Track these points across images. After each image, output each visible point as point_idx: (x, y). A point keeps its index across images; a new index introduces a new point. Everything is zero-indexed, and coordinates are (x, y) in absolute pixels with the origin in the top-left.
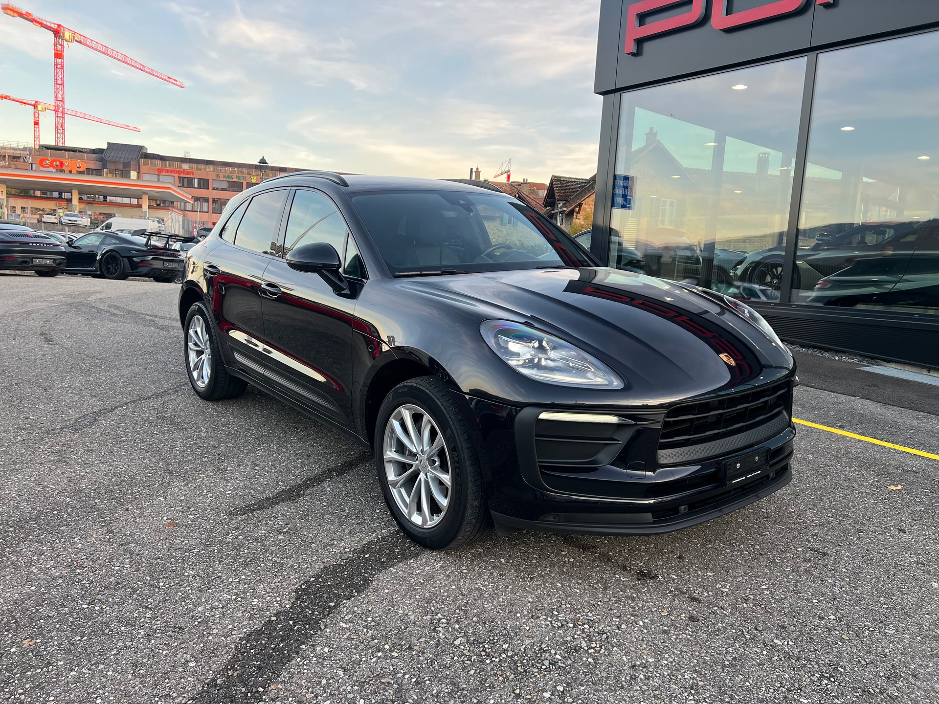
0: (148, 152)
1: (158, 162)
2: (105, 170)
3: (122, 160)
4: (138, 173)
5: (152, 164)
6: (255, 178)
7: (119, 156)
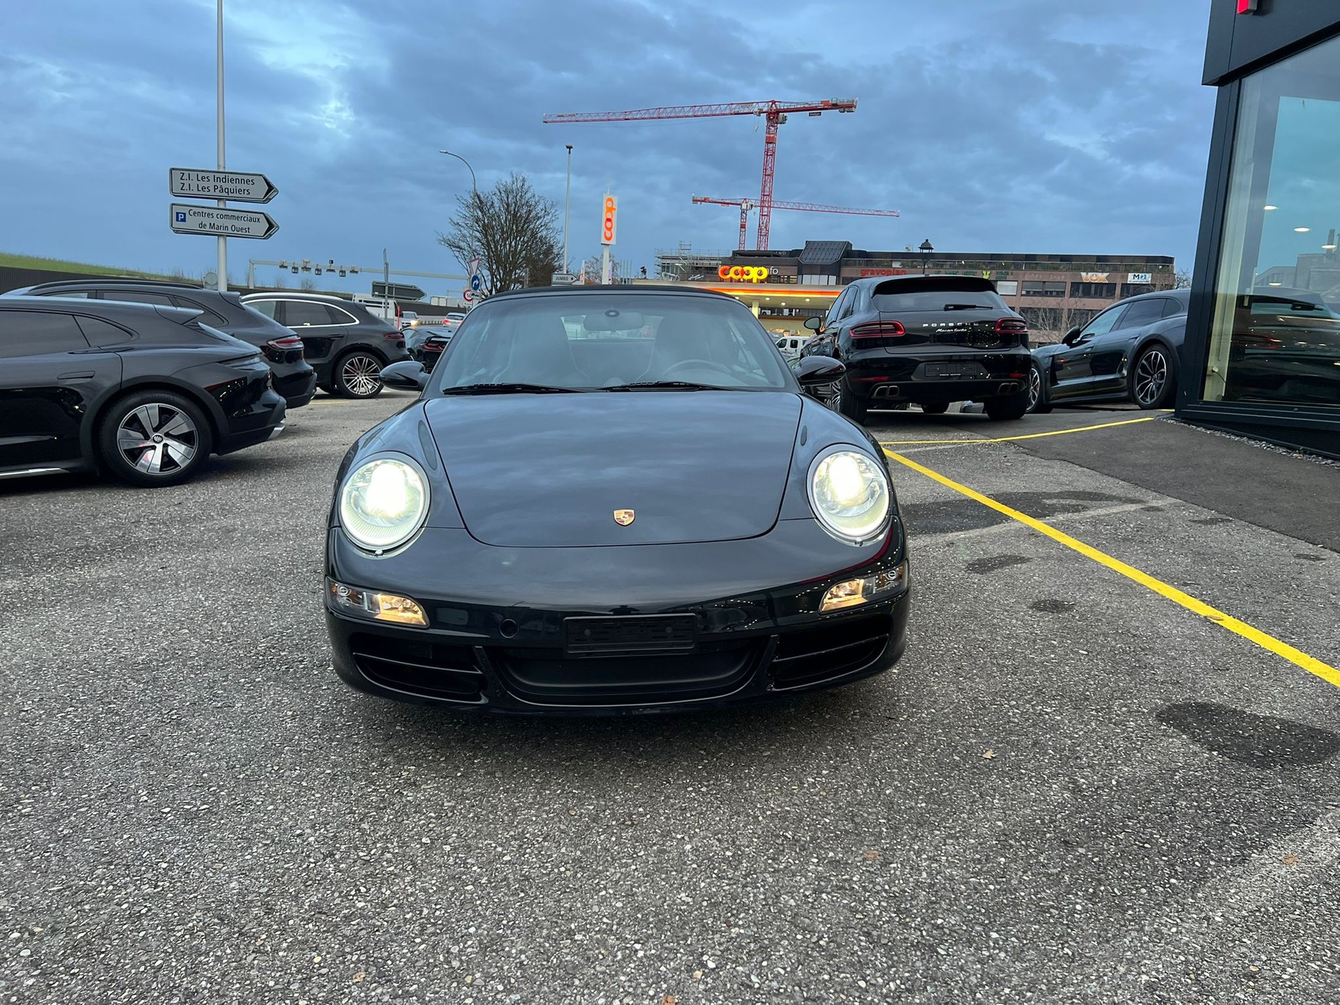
0: (854, 249)
1: (862, 261)
3: (820, 262)
4: (838, 277)
5: (855, 265)
6: (989, 272)
7: (817, 257)
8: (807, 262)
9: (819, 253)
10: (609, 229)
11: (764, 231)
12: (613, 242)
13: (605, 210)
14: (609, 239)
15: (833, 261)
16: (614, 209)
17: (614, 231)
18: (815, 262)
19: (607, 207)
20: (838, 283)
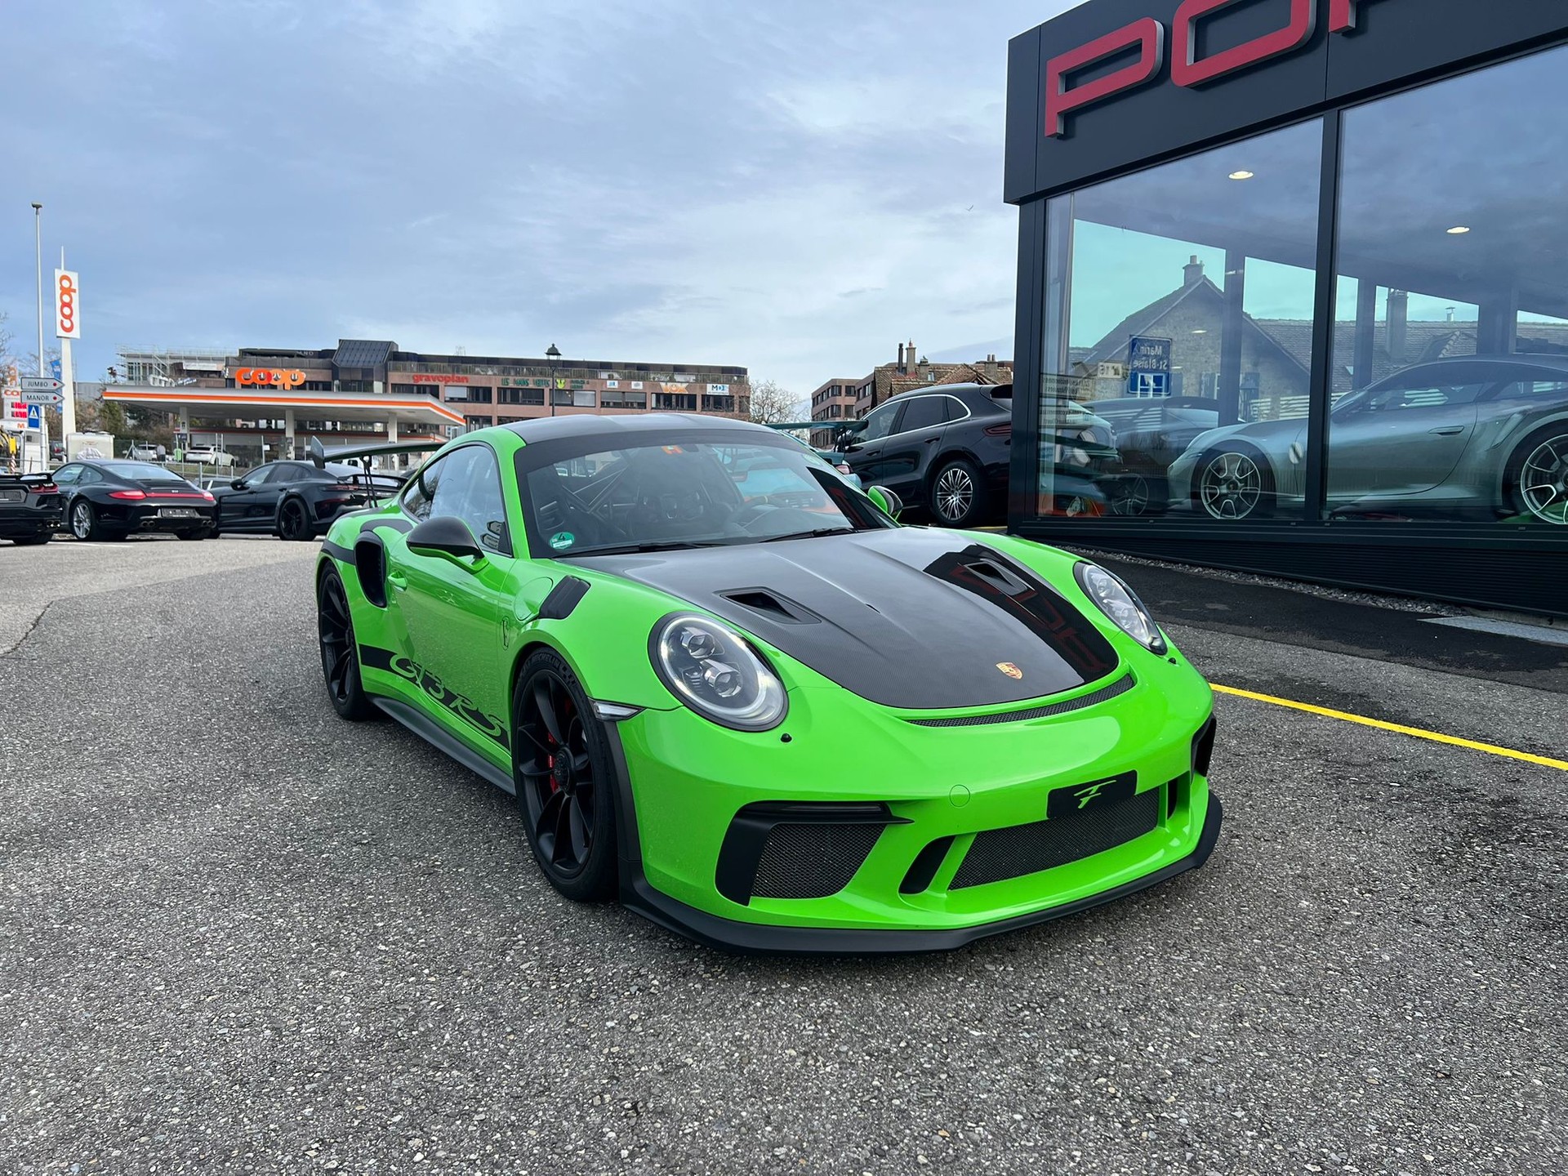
0: (400, 350)
1: (414, 365)
2: (336, 382)
3: (360, 365)
5: (404, 369)
6: (563, 381)
7: (356, 359)
8: (344, 364)
9: (358, 355)
10: (69, 317)
12: (76, 333)
13: (58, 292)
14: (69, 330)
15: (377, 365)
16: (74, 291)
17: (76, 319)
18: (354, 364)
19: (62, 288)
20: (385, 390)
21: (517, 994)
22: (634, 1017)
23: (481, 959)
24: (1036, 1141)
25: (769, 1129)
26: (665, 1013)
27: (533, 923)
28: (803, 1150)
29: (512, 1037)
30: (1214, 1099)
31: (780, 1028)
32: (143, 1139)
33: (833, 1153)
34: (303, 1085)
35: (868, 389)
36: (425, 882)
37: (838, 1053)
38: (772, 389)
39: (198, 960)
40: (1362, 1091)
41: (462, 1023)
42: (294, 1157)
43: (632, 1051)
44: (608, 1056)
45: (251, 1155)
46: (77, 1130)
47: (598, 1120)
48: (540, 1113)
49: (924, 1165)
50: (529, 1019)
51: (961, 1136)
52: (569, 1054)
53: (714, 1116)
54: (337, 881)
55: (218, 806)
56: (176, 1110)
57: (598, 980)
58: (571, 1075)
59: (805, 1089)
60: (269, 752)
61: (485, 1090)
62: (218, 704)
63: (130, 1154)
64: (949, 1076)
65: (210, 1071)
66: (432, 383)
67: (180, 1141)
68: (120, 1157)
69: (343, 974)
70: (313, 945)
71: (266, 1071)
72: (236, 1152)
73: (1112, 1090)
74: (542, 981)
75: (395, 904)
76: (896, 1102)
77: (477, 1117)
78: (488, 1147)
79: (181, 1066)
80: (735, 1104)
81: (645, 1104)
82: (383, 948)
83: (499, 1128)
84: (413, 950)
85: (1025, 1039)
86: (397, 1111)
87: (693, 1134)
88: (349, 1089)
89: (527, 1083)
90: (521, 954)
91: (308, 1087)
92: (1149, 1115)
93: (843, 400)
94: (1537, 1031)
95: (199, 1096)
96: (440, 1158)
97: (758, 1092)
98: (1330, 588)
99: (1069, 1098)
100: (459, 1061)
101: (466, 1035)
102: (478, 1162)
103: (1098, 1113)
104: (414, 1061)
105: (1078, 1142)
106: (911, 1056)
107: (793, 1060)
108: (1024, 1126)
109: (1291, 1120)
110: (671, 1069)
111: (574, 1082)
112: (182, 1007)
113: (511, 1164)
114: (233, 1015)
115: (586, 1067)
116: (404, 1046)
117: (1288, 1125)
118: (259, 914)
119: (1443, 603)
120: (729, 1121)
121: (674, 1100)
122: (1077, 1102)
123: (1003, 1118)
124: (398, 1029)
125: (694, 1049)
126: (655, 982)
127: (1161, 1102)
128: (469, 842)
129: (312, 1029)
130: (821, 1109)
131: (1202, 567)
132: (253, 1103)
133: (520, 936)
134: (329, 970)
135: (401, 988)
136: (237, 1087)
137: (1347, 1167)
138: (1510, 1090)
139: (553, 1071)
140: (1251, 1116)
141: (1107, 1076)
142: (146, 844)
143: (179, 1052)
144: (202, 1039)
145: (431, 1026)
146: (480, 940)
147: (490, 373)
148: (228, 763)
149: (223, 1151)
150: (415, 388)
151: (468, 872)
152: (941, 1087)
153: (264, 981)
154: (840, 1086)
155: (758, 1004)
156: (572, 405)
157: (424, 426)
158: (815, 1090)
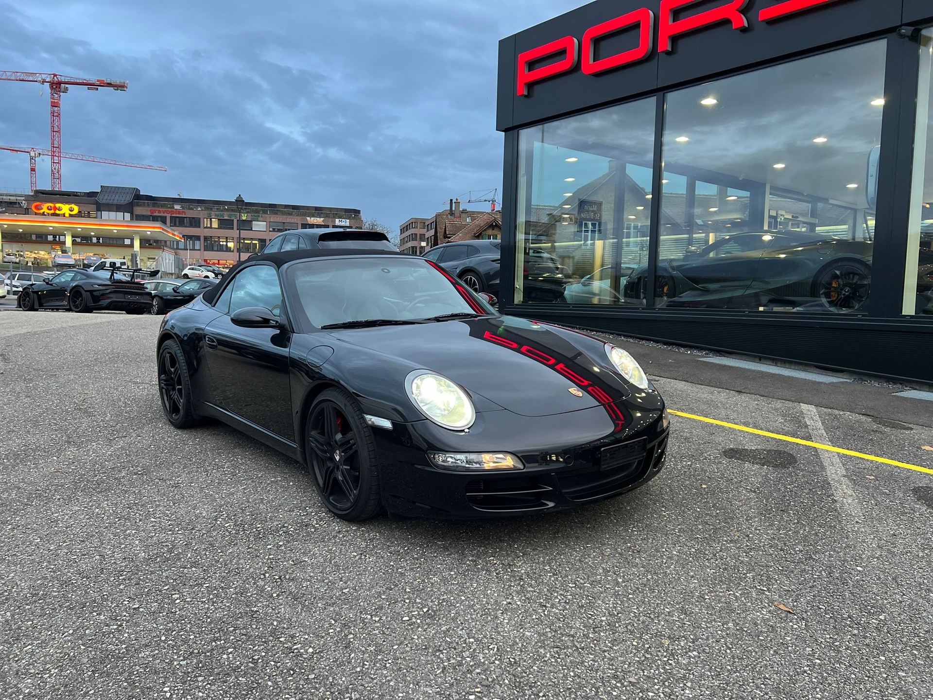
0: (141, 194)
1: (150, 203)
3: (115, 202)
4: (132, 214)
5: (144, 206)
6: (246, 215)
7: (112, 198)
8: (104, 201)
9: (114, 196)
11: (57, 176)
15: (126, 202)
18: (111, 202)
20: (132, 219)
21: (223, 537)
22: (281, 543)
23: (205, 523)
24: (458, 581)
25: (342, 583)
26: (296, 541)
27: (231, 507)
28: (356, 590)
29: (221, 554)
30: (538, 563)
31: (350, 545)
32: (40, 601)
33: (369, 590)
34: (118, 577)
35: (434, 225)
36: (174, 491)
37: (376, 553)
38: (375, 223)
39: (56, 528)
40: (600, 558)
41: (196, 549)
42: (117, 604)
43: (279, 557)
44: (268, 559)
45: (96, 605)
46: (6, 599)
47: (263, 583)
48: (235, 583)
49: (409, 592)
50: (230, 546)
51: (426, 581)
52: (249, 559)
53: (317, 579)
54: (126, 492)
55: (55, 458)
56: (55, 589)
57: (263, 529)
58: (250, 568)
59: (360, 567)
60: (80, 431)
61: (209, 575)
62: (46, 406)
63: (35, 607)
64: (425, 559)
65: (70, 573)
66: (162, 214)
67: (59, 601)
68: (30, 608)
69: (134, 532)
70: (117, 520)
71: (99, 573)
72: (88, 604)
73: (495, 562)
74: (236, 531)
75: (158, 501)
76: (400, 570)
77: (205, 585)
78: (211, 596)
79: (54, 572)
80: (327, 575)
81: (285, 577)
82: (154, 520)
83: (216, 589)
84: (169, 520)
85: (461, 544)
86: (166, 585)
87: (307, 587)
88: (141, 578)
89: (229, 572)
90: (225, 520)
91: (120, 578)
92: (509, 570)
93: (419, 231)
94: (682, 534)
95: (67, 583)
96: (188, 601)
97: (337, 569)
98: (658, 343)
99: (476, 565)
100: (195, 564)
101: (199, 554)
102: (206, 602)
103: (487, 570)
104: (173, 565)
105: (477, 581)
106: (409, 553)
107: (355, 556)
108: (454, 576)
109: (568, 569)
110: (298, 563)
111: (252, 570)
112: (51, 548)
113: (222, 602)
114: (78, 551)
115: (257, 564)
116: (168, 559)
117: (566, 571)
118: (86, 507)
119: (711, 350)
120: (323, 581)
121: (298, 574)
122: (479, 566)
123: (445, 574)
124: (164, 553)
125: (309, 555)
126: (292, 529)
127: (515, 565)
128: (196, 472)
129: (120, 555)
130: (366, 574)
131: (596, 331)
132: (94, 585)
133: (224, 513)
134: (126, 530)
135: (165, 536)
136: (85, 579)
137: (585, 585)
138: (662, 556)
139: (241, 566)
140: (551, 569)
141: (494, 557)
142: (17, 477)
143: (53, 567)
144: (64, 561)
145: (180, 551)
146: (204, 515)
147: (199, 209)
148: (57, 436)
149: (82, 603)
150: (151, 217)
151: (197, 485)
152: (420, 564)
153: (93, 536)
154: (375, 566)
155: (341, 536)
156: (251, 230)
157: (157, 241)
158: (364, 567)
